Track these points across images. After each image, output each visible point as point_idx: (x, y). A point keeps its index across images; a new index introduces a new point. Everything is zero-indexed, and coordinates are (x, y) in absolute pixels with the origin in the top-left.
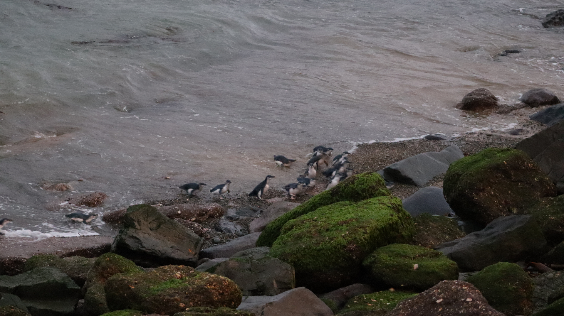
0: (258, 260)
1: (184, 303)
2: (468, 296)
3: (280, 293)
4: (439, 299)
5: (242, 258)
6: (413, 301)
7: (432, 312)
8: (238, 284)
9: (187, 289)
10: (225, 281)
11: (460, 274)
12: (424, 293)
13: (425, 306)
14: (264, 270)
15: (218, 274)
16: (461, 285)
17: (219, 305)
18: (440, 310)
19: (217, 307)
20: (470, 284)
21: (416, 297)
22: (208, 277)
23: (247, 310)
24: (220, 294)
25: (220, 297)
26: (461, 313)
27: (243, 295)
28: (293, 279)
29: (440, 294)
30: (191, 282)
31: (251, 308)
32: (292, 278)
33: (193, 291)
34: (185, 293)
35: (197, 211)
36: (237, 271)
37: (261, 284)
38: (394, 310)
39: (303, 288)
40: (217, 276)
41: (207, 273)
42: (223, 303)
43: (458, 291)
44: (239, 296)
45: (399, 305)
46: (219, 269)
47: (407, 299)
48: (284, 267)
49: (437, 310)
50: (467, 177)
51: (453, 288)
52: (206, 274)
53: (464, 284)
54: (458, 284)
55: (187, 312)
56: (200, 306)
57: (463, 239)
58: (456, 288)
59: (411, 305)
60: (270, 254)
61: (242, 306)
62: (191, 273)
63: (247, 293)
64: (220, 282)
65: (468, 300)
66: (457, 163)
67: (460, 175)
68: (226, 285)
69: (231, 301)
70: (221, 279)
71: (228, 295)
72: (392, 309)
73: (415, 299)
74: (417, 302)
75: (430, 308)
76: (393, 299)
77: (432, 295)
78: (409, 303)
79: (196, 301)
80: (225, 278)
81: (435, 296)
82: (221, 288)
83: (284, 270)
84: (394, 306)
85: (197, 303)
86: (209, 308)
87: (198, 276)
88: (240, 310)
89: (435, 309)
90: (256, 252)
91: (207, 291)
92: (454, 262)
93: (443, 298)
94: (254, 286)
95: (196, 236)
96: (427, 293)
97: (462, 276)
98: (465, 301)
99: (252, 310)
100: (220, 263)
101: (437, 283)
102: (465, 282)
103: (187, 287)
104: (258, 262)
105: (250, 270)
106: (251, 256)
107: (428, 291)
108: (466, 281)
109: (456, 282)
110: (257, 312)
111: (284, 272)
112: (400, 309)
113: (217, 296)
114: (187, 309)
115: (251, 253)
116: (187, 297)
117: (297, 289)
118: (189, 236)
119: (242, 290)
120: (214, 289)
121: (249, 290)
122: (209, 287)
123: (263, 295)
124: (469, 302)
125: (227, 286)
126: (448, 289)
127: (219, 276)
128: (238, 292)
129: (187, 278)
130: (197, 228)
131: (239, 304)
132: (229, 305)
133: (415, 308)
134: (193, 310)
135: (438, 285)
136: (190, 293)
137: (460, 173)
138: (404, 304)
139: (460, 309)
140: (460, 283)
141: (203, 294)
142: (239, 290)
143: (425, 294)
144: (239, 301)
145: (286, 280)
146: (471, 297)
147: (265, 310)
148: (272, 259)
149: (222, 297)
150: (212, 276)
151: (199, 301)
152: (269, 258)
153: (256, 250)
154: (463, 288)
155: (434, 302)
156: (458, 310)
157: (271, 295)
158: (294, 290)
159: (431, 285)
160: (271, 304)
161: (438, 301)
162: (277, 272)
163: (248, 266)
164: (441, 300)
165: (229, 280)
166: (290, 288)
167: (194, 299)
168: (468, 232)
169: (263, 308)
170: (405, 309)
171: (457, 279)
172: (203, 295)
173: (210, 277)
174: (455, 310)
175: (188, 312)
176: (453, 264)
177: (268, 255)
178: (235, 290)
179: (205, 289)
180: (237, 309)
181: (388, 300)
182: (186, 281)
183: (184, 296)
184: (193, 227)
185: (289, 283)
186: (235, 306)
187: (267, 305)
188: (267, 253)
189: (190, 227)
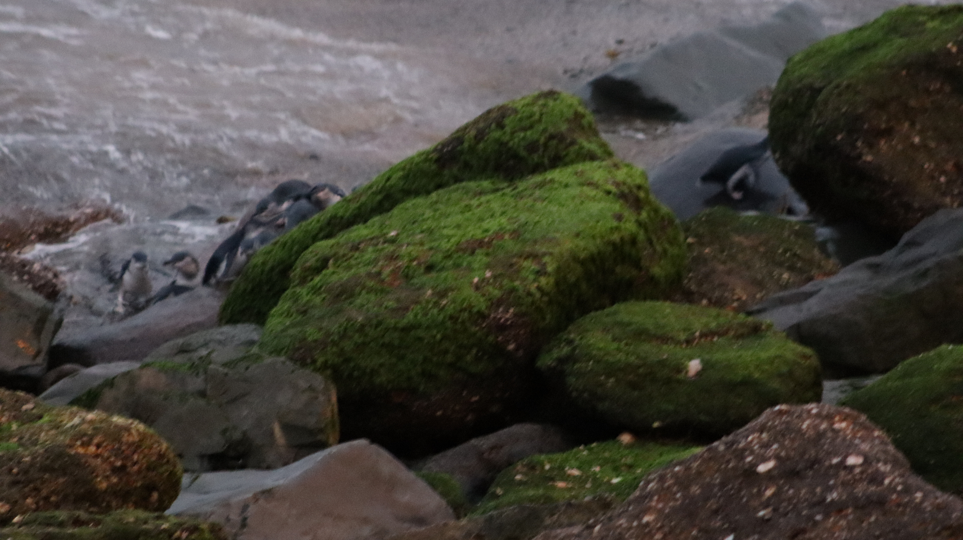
0: (225, 365)
1: (8, 502)
2: (850, 448)
3: (295, 459)
4: (765, 460)
5: (179, 359)
6: (688, 469)
7: (745, 500)
8: (169, 439)
9: (16, 461)
10: (127, 429)
11: (827, 385)
12: (720, 446)
13: (723, 485)
14: (244, 395)
15: (109, 410)
16: (829, 418)
17: (114, 504)
18: (769, 493)
19: (108, 509)
20: (855, 413)
21: (695, 458)
22: (76, 420)
23: (197, 516)
24: (115, 470)
25: (115, 480)
26: (832, 501)
27: (186, 471)
28: (333, 416)
29: (766, 446)
30: (27, 436)
31: (207, 509)
32: (329, 414)
33: (32, 464)
34: (11, 470)
35: (39, 224)
36: (166, 399)
37: (237, 435)
38: (631, 497)
39: (361, 443)
40: (104, 415)
41: (75, 408)
42: (124, 496)
43: (820, 435)
44: (172, 474)
45: (648, 482)
46: (108, 396)
47: (671, 464)
48: (303, 384)
49: (760, 493)
50: (840, 95)
51: (804, 426)
52: (71, 413)
53: (839, 413)
54: (818, 415)
55: (16, 527)
56: (57, 506)
57: (833, 280)
58: (816, 427)
59: (684, 482)
60: (262, 345)
61: (183, 503)
62: (26, 411)
63: (197, 465)
64: (116, 434)
65: (852, 460)
66: (808, 56)
67: (820, 90)
68: (133, 443)
69: (150, 488)
70: (116, 426)
71: (139, 471)
72: (629, 494)
73: (695, 465)
74: (699, 473)
75: (740, 490)
76: (630, 467)
77: (744, 450)
78: (675, 475)
79: (44, 492)
80: (130, 421)
81: (752, 452)
82: (118, 453)
83: (304, 391)
84: (632, 486)
85: (47, 498)
86: (82, 514)
87: (46, 418)
88: (178, 515)
89: (755, 490)
90: (220, 342)
91: (77, 462)
92: (808, 351)
93: (777, 457)
94: (215, 443)
95: (38, 300)
96: (729, 445)
97: (832, 389)
98: (842, 465)
99: (212, 513)
100: (114, 379)
101: (759, 413)
102: (841, 409)
103: (15, 453)
104: (226, 370)
105: (202, 394)
106: (204, 352)
107: (730, 437)
108: (844, 404)
109: (813, 408)
110: (228, 519)
111: (304, 398)
112: (650, 495)
113: (107, 478)
114: (16, 519)
115: (205, 345)
116: (15, 483)
117: (345, 446)
118: (15, 300)
119: (180, 456)
120: (97, 456)
121: (202, 457)
122: (81, 451)
123: (243, 467)
124: (853, 467)
125: (137, 447)
126: (788, 431)
127: (112, 415)
128: (168, 461)
129: (14, 427)
130: (40, 278)
131: (174, 497)
132: (143, 503)
133: (695, 490)
134: (35, 521)
135: (762, 418)
136: (26, 472)
137: (817, 85)
138: (662, 479)
139: (830, 489)
140: (825, 413)
141: (64, 471)
142: (171, 455)
143: (722, 448)
144: (172, 490)
145: (311, 422)
146: (858, 453)
147: (252, 510)
148: (268, 360)
149: (121, 479)
150: (90, 416)
151: (53, 493)
152: (258, 357)
153: (219, 337)
154: (837, 426)
155: (750, 473)
156: (823, 492)
157: (269, 468)
158: (334, 449)
159: (743, 421)
160: (268, 493)
161: (762, 468)
162: (284, 398)
163: (196, 383)
164: (770, 465)
165: (141, 427)
166: (322, 445)
167: (36, 490)
168: (846, 260)
169: (245, 507)
170: (664, 493)
171: (818, 398)
172: (65, 474)
173: (83, 421)
174: (813, 493)
175: (20, 527)
176: (805, 357)
177: (255, 350)
178: (161, 456)
179: (70, 456)
180: (167, 513)
181: (617, 470)
182: (11, 436)
183: (8, 479)
184: (29, 273)
185: (321, 431)
186: (162, 506)
187: (256, 498)
188: (252, 343)
189: (21, 274)
